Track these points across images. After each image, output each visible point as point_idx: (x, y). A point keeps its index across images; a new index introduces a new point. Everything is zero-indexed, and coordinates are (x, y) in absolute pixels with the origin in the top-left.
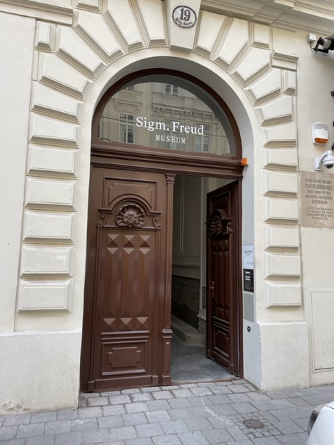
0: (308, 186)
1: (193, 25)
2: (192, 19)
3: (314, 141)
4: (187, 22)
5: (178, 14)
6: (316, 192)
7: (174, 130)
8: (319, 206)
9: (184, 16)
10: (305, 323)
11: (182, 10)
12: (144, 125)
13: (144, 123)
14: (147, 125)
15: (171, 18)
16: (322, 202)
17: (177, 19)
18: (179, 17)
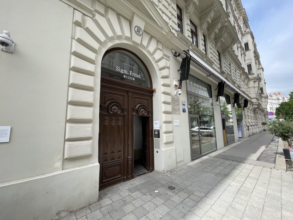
0: (173, 100)
1: (141, 35)
2: (141, 33)
3: (174, 85)
4: (139, 33)
5: (136, 29)
6: (175, 102)
7: (130, 74)
8: (176, 107)
9: (138, 31)
10: (174, 147)
11: (138, 28)
12: (119, 70)
13: (119, 69)
14: (121, 71)
15: (134, 30)
16: (177, 106)
17: (136, 31)
18: (137, 30)
